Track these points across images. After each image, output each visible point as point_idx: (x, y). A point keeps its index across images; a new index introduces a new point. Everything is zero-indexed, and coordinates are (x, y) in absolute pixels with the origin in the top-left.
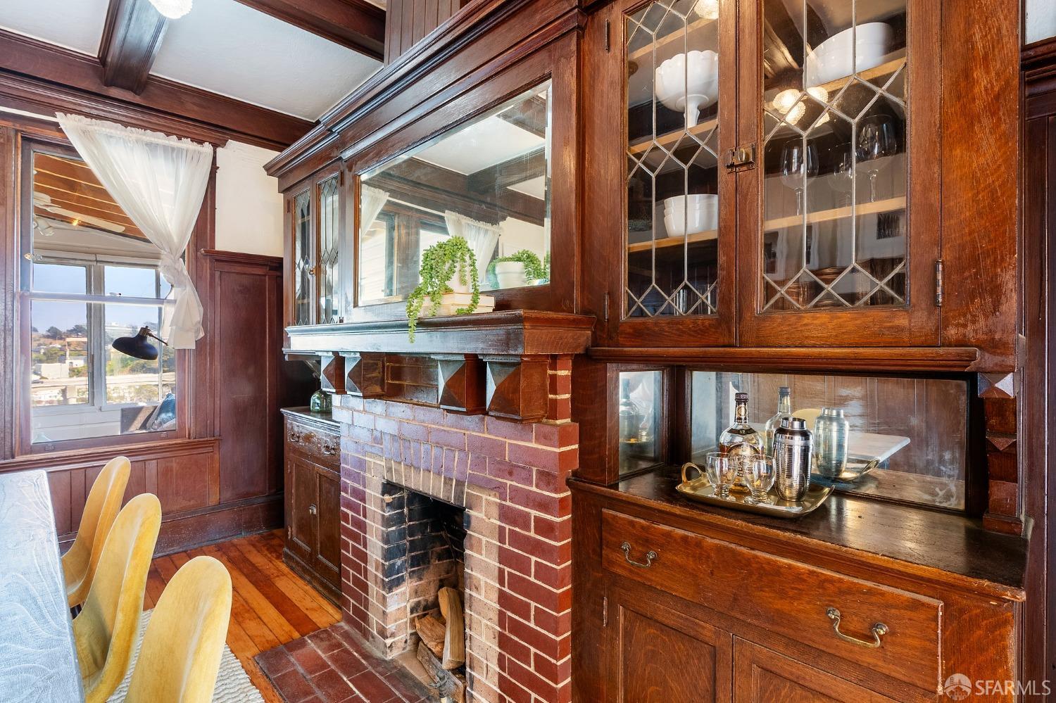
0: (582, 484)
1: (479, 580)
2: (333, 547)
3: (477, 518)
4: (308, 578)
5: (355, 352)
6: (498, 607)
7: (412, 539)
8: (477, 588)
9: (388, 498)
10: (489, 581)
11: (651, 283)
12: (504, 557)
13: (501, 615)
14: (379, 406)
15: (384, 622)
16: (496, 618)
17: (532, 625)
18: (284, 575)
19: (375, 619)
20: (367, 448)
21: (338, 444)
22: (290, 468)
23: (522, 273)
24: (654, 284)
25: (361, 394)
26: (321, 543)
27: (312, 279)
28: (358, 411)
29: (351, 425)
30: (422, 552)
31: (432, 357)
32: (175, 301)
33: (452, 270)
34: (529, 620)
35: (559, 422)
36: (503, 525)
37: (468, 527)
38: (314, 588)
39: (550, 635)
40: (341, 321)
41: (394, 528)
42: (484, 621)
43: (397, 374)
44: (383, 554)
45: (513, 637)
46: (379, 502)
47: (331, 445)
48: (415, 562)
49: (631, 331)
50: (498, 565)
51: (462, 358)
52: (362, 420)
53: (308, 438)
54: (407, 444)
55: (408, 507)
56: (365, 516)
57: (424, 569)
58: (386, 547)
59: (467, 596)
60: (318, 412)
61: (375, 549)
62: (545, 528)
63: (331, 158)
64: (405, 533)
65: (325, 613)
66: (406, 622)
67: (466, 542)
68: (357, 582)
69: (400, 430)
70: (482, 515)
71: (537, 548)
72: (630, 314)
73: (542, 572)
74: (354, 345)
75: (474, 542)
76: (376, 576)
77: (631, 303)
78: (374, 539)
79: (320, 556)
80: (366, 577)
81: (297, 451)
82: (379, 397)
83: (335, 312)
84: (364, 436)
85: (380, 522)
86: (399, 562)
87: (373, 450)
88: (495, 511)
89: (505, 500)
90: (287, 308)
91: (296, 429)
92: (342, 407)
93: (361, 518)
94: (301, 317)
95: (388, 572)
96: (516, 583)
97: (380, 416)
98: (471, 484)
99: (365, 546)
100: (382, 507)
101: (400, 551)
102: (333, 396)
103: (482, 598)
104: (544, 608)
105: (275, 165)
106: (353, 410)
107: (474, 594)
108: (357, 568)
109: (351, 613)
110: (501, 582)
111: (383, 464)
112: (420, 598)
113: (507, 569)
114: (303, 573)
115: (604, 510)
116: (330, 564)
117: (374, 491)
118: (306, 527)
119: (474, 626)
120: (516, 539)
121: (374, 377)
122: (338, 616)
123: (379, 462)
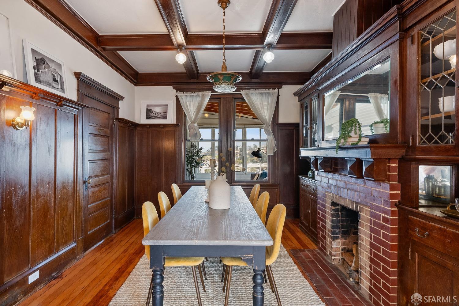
0: (401, 206)
1: (363, 237)
2: (315, 224)
3: (362, 215)
4: (307, 234)
5: (321, 157)
6: (369, 247)
7: (342, 224)
8: (362, 240)
9: (333, 207)
10: (366, 238)
11: (429, 132)
12: (372, 230)
13: (371, 250)
14: (330, 175)
15: (331, 250)
16: (369, 251)
17: (381, 255)
18: (299, 232)
19: (328, 249)
20: (326, 190)
21: (317, 188)
22: (301, 196)
23: (383, 127)
24: (430, 132)
25: (323, 171)
26: (311, 223)
27: (309, 131)
28: (323, 177)
29: (321, 182)
30: (347, 230)
31: (345, 158)
32: (267, 140)
33: (351, 130)
34: (380, 253)
35: (391, 182)
36: (371, 218)
37: (360, 219)
38: (309, 238)
39: (388, 259)
40: (318, 146)
41: (335, 218)
42: (365, 252)
43: (336, 164)
44: (331, 227)
45: (375, 259)
46: (330, 208)
47: (315, 188)
48: (343, 232)
49: (420, 150)
50: (370, 232)
51: (355, 159)
52: (325, 180)
53: (307, 186)
54: (339, 189)
55: (341, 212)
56: (325, 213)
57: (347, 236)
58: (332, 224)
59: (359, 243)
60: (311, 177)
61: (329, 224)
62: (386, 220)
63: (315, 89)
64: (340, 221)
65: (312, 246)
66: (340, 253)
67: (359, 224)
68: (322, 236)
69: (336, 183)
70: (364, 215)
71: (383, 227)
72: (421, 143)
73: (385, 236)
74: (321, 154)
75: (362, 224)
76: (329, 234)
77: (422, 139)
78: (328, 221)
79: (311, 227)
80: (325, 234)
81: (304, 191)
82: (330, 172)
83: (316, 141)
84: (325, 185)
85: (330, 216)
86: (337, 231)
87: (328, 191)
88: (368, 213)
89: (372, 210)
90: (301, 141)
91: (303, 183)
92: (318, 175)
93: (324, 214)
94: (305, 145)
95: (333, 233)
96: (376, 239)
97: (330, 178)
98: (361, 204)
99: (325, 224)
100: (331, 210)
101: (338, 227)
102: (315, 171)
103: (364, 244)
104: (386, 249)
105: (297, 92)
106: (321, 176)
107: (361, 242)
108: (323, 231)
109: (321, 247)
110: (371, 239)
111: (331, 195)
112: (346, 247)
113: (373, 234)
114: (305, 233)
115: (409, 216)
116: (314, 230)
117: (328, 205)
118: (306, 217)
119: (361, 253)
120: (376, 224)
121: (328, 165)
122: (316, 247)
123: (330, 195)
